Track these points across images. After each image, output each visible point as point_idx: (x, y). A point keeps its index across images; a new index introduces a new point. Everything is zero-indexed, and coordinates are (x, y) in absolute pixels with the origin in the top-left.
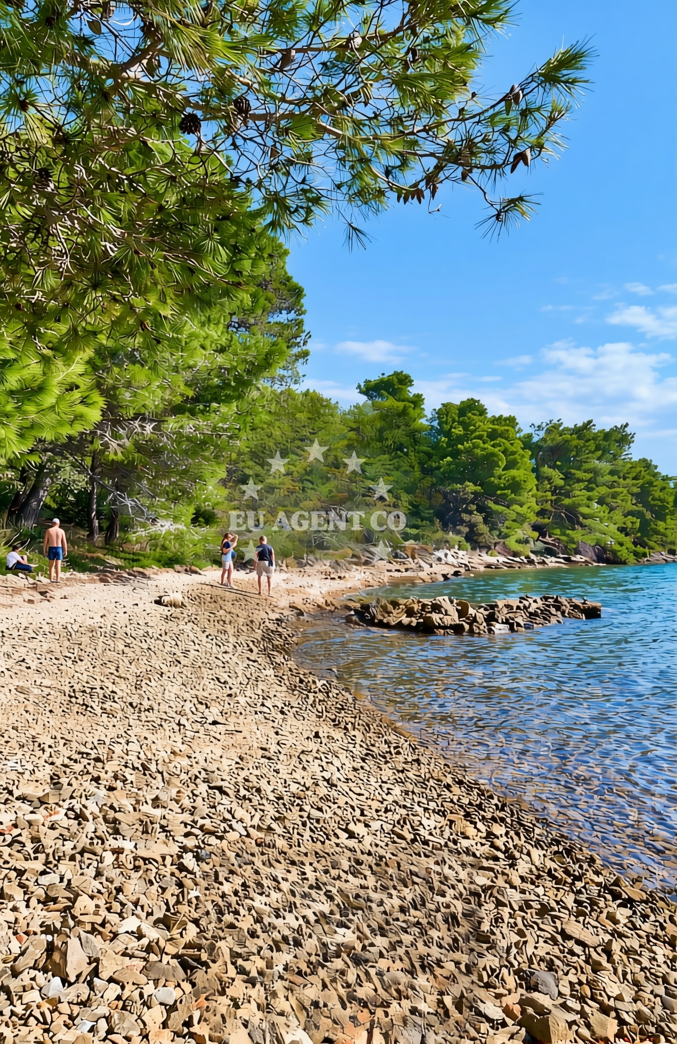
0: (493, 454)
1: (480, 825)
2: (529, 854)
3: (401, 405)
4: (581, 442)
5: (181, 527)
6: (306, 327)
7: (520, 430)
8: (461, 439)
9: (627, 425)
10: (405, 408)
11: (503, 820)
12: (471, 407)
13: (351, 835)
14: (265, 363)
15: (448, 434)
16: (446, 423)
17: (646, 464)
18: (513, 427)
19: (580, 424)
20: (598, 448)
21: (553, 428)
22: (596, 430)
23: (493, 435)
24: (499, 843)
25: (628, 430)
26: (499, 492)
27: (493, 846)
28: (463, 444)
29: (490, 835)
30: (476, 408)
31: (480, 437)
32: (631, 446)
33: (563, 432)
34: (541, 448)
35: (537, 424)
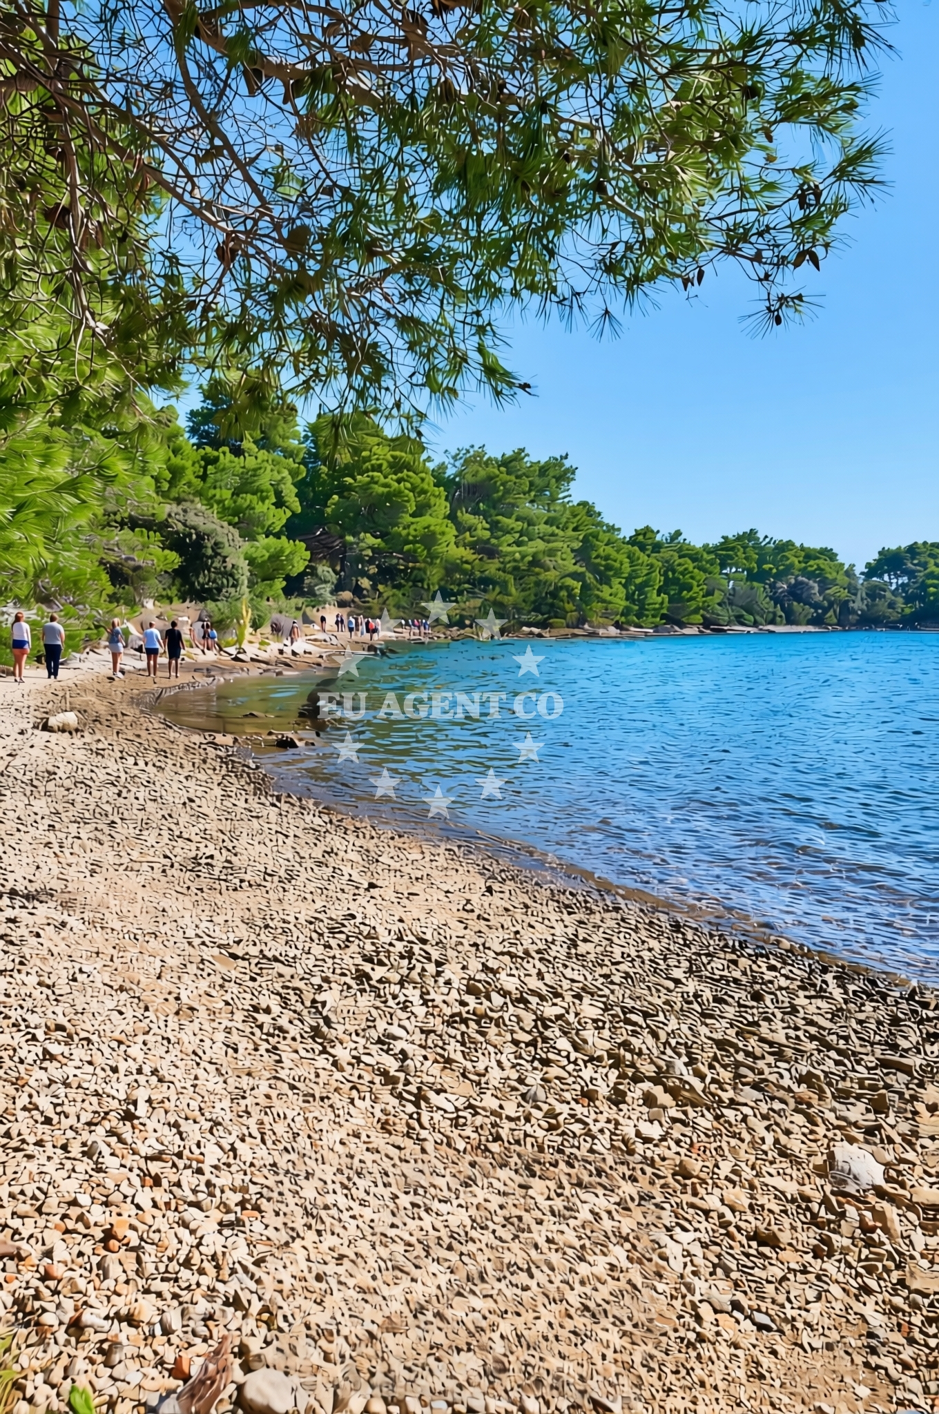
0: (398, 493)
4: (511, 478)
7: (430, 459)
8: (350, 470)
9: (567, 456)
15: (329, 461)
17: (588, 510)
18: (421, 455)
19: (509, 453)
20: (531, 487)
21: (474, 459)
22: (529, 461)
23: (397, 466)
25: (567, 464)
26: (407, 548)
28: (353, 477)
31: (378, 468)
32: (572, 483)
33: (488, 463)
34: (458, 485)
35: (454, 452)
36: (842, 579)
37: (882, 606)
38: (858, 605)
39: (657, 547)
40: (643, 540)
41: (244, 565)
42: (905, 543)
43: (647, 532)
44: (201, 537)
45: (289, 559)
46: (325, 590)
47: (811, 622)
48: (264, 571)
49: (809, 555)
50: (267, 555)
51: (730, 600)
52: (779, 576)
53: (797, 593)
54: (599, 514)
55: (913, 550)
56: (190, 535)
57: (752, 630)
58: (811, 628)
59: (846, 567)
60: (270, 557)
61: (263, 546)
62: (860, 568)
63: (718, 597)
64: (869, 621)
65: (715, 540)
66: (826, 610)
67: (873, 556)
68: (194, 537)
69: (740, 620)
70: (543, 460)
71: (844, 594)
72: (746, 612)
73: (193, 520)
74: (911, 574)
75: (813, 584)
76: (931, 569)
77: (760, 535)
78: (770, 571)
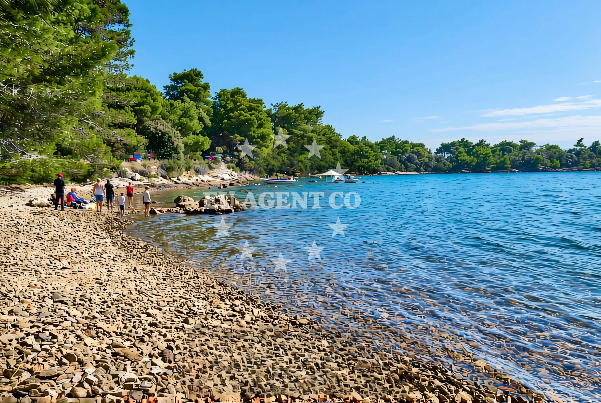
0: (250, 119)
1: (227, 301)
2: (252, 311)
3: (196, 89)
4: (297, 115)
5: (44, 157)
6: (132, 35)
7: (265, 107)
8: (232, 110)
9: (320, 106)
10: (199, 90)
11: (241, 298)
12: (237, 93)
13: (149, 315)
14: (102, 54)
15: (225, 107)
16: (223, 100)
17: (329, 127)
18: (262, 105)
19: (297, 105)
20: (306, 118)
21: (282, 107)
22: (305, 108)
23: (250, 109)
24: (237, 309)
25: (321, 109)
27: (234, 310)
28: (233, 113)
29: (233, 306)
30: (240, 93)
31: (243, 110)
32: (322, 118)
33: (288, 109)
34: (276, 117)
35: (274, 104)
36: (427, 154)
37: (441, 165)
38: (433, 163)
39: (357, 143)
40: (353, 140)
41: (182, 146)
42: (450, 141)
43: (354, 137)
44: (163, 134)
45: (203, 144)
46: (219, 157)
47: (415, 170)
48: (191, 148)
49: (414, 146)
50: (192, 142)
51: (384, 162)
52: (403, 153)
53: (409, 159)
54: (334, 129)
55: (453, 144)
56: (158, 133)
57: (393, 174)
58: (415, 173)
59: (428, 150)
60: (194, 143)
61: (191, 139)
62: (434, 151)
63: (380, 161)
64: (436, 170)
65: (379, 140)
66: (420, 166)
67: (438, 146)
68: (160, 135)
69: (388, 170)
70: (311, 108)
71: (427, 160)
72: (389, 166)
73: (160, 127)
74: (453, 153)
75: (416, 157)
76: (459, 150)
77: (396, 138)
78: (399, 152)
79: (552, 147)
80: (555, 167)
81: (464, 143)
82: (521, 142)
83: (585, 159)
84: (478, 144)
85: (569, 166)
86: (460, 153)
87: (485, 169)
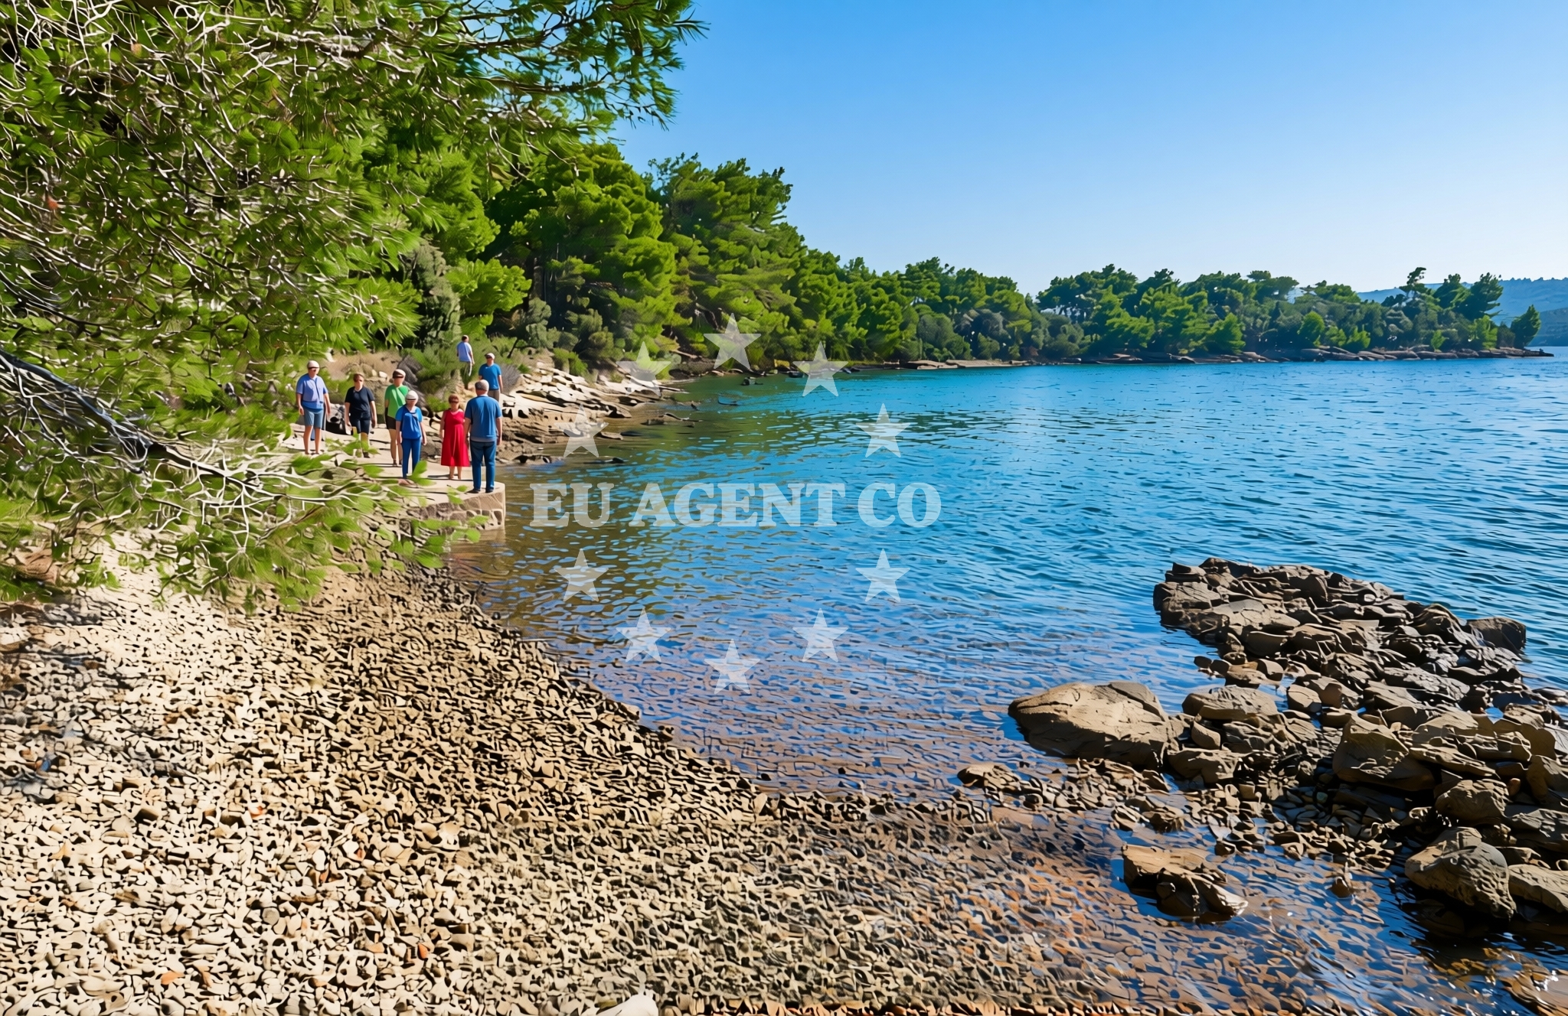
0: (612, 208)
4: (730, 195)
9: (782, 171)
19: (726, 166)
21: (686, 171)
22: (750, 175)
25: (784, 179)
26: (626, 275)
32: (787, 203)
33: (702, 176)
35: (661, 161)
36: (1023, 310)
37: (1063, 339)
38: (1041, 338)
41: (453, 299)
42: (1075, 273)
45: (503, 290)
46: (541, 329)
47: (996, 356)
49: (991, 285)
50: (477, 285)
52: (965, 307)
53: (981, 324)
54: (802, 239)
55: (1083, 280)
57: (943, 365)
58: (997, 363)
59: (1024, 297)
60: (479, 288)
62: (1035, 298)
64: (1053, 356)
66: (1010, 344)
67: (1044, 286)
69: (929, 355)
71: (1028, 328)
72: (934, 346)
74: (1083, 305)
75: (999, 316)
76: (1104, 300)
77: (942, 265)
78: (953, 302)
79: (1335, 289)
80: (1356, 347)
81: (1115, 279)
82: (1255, 275)
83: (1431, 325)
84: (1150, 282)
85: (1393, 346)
86: (1110, 306)
87: (1176, 353)
